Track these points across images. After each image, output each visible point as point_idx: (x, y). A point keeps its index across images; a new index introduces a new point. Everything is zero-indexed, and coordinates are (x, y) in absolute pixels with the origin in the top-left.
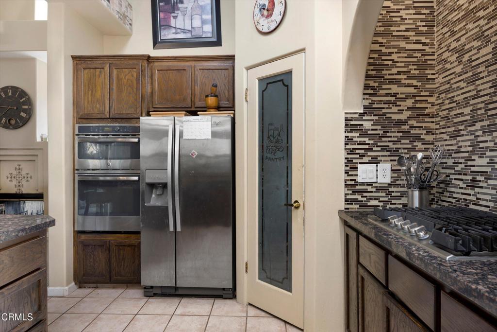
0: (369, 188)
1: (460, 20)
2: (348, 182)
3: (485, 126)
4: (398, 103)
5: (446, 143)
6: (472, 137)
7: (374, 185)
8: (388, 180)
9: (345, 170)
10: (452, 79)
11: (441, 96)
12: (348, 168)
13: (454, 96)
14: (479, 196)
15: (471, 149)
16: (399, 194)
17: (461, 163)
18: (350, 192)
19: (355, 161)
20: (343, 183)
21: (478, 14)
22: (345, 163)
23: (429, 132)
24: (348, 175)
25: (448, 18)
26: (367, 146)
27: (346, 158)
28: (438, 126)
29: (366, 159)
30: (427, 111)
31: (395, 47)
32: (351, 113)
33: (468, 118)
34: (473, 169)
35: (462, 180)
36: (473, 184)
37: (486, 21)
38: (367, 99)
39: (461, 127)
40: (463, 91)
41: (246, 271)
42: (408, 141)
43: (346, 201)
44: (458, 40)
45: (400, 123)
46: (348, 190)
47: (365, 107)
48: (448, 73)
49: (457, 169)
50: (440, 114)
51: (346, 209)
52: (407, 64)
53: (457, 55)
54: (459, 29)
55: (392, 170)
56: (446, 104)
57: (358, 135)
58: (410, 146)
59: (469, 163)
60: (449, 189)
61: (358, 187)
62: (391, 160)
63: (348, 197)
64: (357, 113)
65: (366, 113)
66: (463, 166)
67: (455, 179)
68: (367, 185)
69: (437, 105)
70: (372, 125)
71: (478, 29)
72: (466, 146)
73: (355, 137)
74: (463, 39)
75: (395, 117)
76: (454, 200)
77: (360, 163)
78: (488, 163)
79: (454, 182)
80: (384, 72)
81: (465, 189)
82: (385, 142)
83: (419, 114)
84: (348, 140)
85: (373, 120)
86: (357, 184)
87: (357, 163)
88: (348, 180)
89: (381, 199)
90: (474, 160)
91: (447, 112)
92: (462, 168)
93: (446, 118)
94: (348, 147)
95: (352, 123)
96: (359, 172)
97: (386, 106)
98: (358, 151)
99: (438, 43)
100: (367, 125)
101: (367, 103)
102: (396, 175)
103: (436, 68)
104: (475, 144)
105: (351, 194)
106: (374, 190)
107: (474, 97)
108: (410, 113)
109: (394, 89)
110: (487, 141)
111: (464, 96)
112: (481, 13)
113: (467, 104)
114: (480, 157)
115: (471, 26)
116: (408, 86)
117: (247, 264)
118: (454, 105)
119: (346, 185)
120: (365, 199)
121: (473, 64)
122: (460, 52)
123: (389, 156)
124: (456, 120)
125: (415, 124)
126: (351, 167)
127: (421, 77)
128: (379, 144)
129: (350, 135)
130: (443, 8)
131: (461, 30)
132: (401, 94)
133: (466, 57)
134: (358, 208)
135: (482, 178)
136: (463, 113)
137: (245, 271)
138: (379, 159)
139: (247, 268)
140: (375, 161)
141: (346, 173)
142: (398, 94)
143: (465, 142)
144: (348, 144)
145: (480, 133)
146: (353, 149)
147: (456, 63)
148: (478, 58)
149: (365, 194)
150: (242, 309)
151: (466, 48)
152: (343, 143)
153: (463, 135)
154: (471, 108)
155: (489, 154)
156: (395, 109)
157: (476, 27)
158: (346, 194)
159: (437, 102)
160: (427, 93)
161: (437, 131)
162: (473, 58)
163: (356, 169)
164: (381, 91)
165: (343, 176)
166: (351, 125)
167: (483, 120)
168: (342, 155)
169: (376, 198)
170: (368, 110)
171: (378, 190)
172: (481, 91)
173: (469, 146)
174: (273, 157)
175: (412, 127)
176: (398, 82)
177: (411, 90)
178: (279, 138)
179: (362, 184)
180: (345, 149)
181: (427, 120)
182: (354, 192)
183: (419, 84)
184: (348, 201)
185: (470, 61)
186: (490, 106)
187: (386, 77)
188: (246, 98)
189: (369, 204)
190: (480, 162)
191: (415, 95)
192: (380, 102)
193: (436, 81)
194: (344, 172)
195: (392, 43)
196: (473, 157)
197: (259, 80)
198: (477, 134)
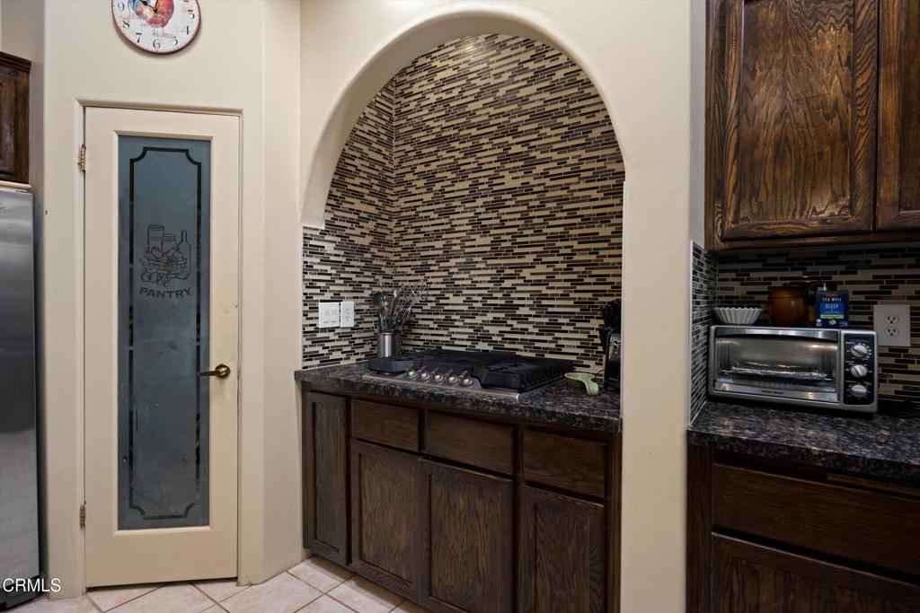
0: (331, 335)
1: (430, 143)
2: (308, 329)
3: (461, 263)
4: (361, 224)
5: (410, 278)
6: (446, 274)
7: (337, 331)
8: (352, 324)
9: (304, 311)
10: (419, 206)
11: (403, 223)
12: (307, 308)
13: (422, 227)
14: (453, 336)
15: (444, 286)
16: (361, 341)
17: (431, 301)
18: (309, 343)
19: (315, 298)
20: (301, 331)
21: (452, 145)
22: (304, 301)
23: (389, 263)
24: (308, 319)
25: (414, 136)
26: (329, 278)
27: (305, 294)
28: (398, 258)
29: (328, 296)
30: (387, 238)
31: (359, 150)
32: (310, 229)
33: (441, 252)
34: (446, 308)
35: (432, 320)
36: (446, 324)
37: (462, 155)
38: (329, 212)
39: (430, 262)
40: (433, 222)
41: (83, 525)
42: (370, 274)
43: (304, 357)
44: (427, 164)
45: (363, 250)
46: (307, 340)
47: (328, 223)
48: (413, 198)
49: (425, 308)
50: (401, 243)
51: (304, 368)
52: (370, 176)
53: (425, 181)
54: (428, 153)
55: (355, 310)
56: (410, 234)
57: (318, 261)
58: (372, 280)
59: (441, 301)
60: (414, 331)
61: (319, 335)
62: (354, 298)
63: (307, 350)
64: (317, 230)
65: (328, 231)
66: (434, 304)
67: (423, 319)
68: (330, 331)
69: (397, 232)
70: (335, 249)
71: (452, 160)
72: (437, 283)
73: (315, 263)
74: (433, 166)
75: (358, 241)
76: (421, 343)
77: (322, 301)
78: (464, 301)
79: (421, 322)
80: (347, 180)
81: (437, 329)
82: (348, 272)
83: (380, 240)
84: (308, 268)
85: (335, 242)
86: (317, 330)
87: (317, 301)
88: (307, 326)
89: (345, 349)
90: (448, 298)
91: (411, 242)
92: (432, 307)
93: (411, 249)
94: (307, 277)
95: (312, 242)
96: (320, 314)
97: (349, 225)
98: (319, 284)
99: (398, 160)
100: (329, 248)
101: (329, 217)
102: (358, 317)
103: (396, 189)
104: (449, 281)
105: (310, 346)
106: (337, 337)
107: (448, 232)
108: (372, 238)
109: (358, 205)
110: (463, 279)
111: (436, 228)
112: (456, 145)
113: (438, 238)
114: (454, 295)
115: (443, 154)
116: (371, 204)
117: (83, 510)
118: (422, 236)
119: (304, 332)
120: (326, 351)
121: (447, 196)
122: (431, 179)
123: (352, 291)
124: (423, 254)
125: (377, 253)
126: (311, 306)
127: (382, 196)
128: (342, 275)
129: (309, 260)
130: (405, 121)
131: (430, 154)
132: (365, 212)
133: (438, 186)
134: (318, 365)
135: (458, 317)
136: (433, 247)
137: (78, 525)
138: (342, 295)
139: (83, 518)
140: (337, 298)
141: (304, 315)
142: (361, 211)
143: (436, 278)
144: (306, 273)
145: (455, 270)
146: (313, 280)
147: (425, 190)
148: (453, 191)
149: (327, 344)
150: (76, 606)
151: (438, 176)
152: (301, 271)
153: (433, 271)
154: (444, 242)
155: (465, 292)
156: (358, 231)
157: (450, 158)
158: (305, 347)
159: (395, 230)
160: (387, 217)
161: (396, 264)
162: (447, 189)
163: (315, 309)
164: (344, 205)
165: (301, 320)
166: (310, 245)
167: (459, 257)
168: (299, 289)
169: (339, 349)
170: (331, 226)
171: (341, 337)
172: (456, 226)
173: (442, 283)
174: (162, 289)
175: (374, 256)
176: (359, 196)
177: (372, 210)
178: (177, 254)
179: (324, 330)
180: (304, 280)
181: (387, 249)
182: (315, 342)
183: (380, 204)
184: (308, 357)
185: (442, 191)
186: (467, 244)
187: (350, 187)
188: (81, 164)
189: (331, 357)
190: (455, 301)
191: (377, 217)
192: (344, 218)
193: (395, 204)
194: (301, 314)
195: (356, 144)
196: (447, 295)
197: (119, 136)
198: (451, 270)
